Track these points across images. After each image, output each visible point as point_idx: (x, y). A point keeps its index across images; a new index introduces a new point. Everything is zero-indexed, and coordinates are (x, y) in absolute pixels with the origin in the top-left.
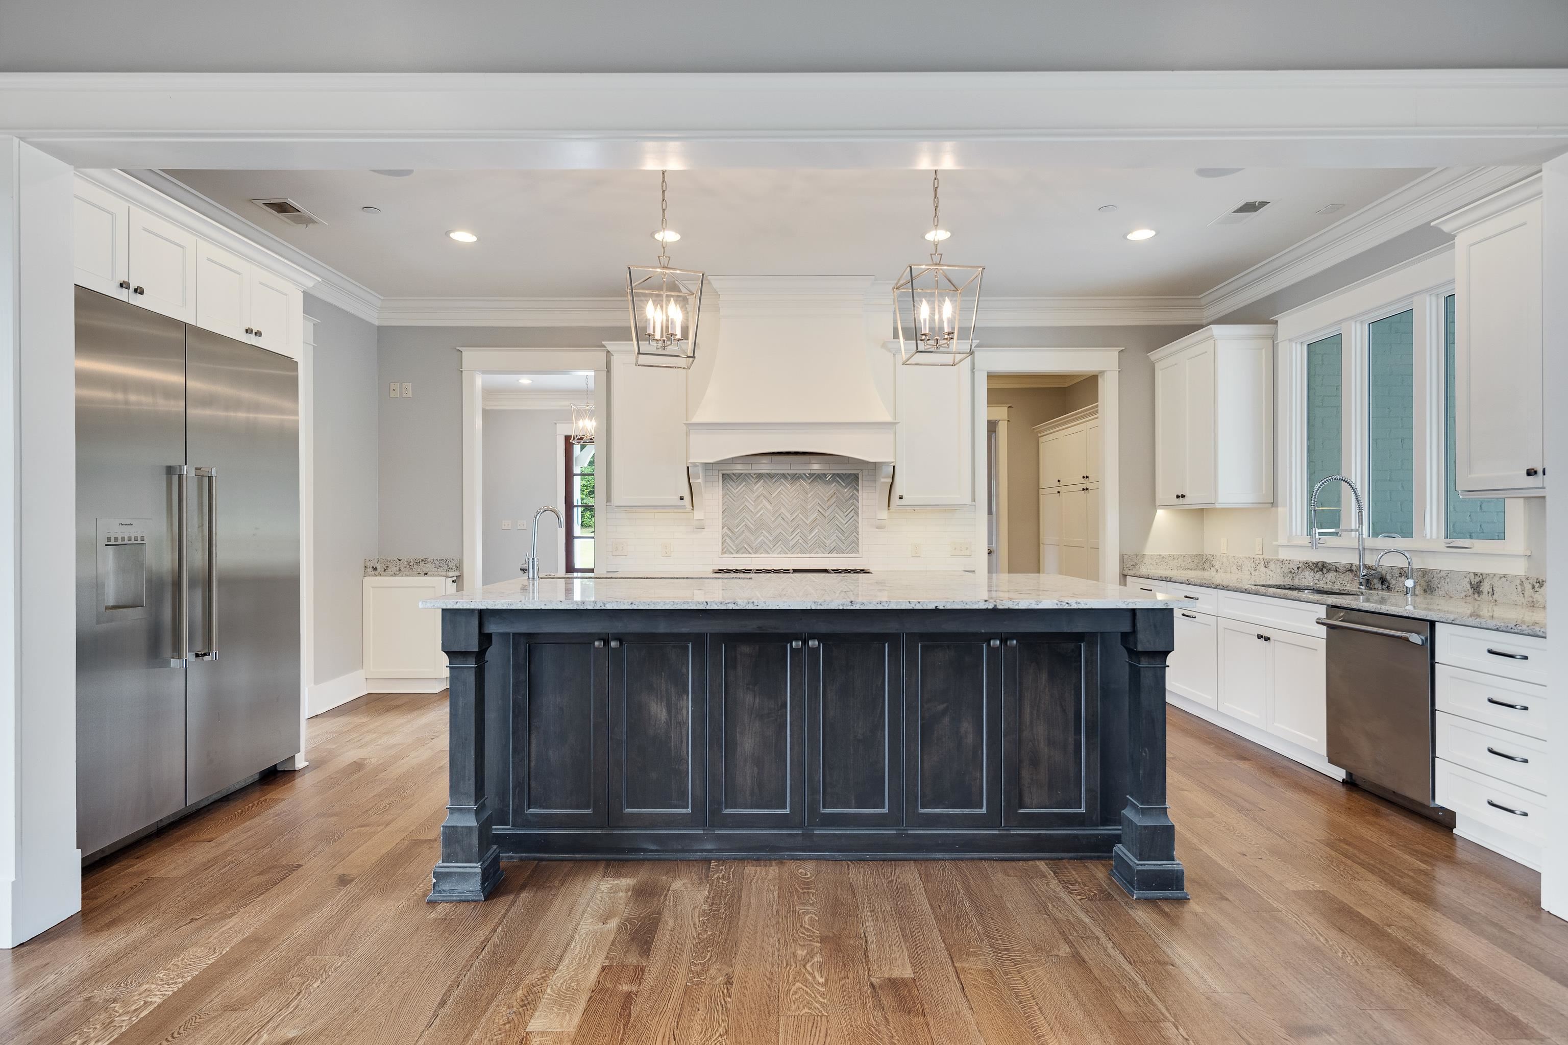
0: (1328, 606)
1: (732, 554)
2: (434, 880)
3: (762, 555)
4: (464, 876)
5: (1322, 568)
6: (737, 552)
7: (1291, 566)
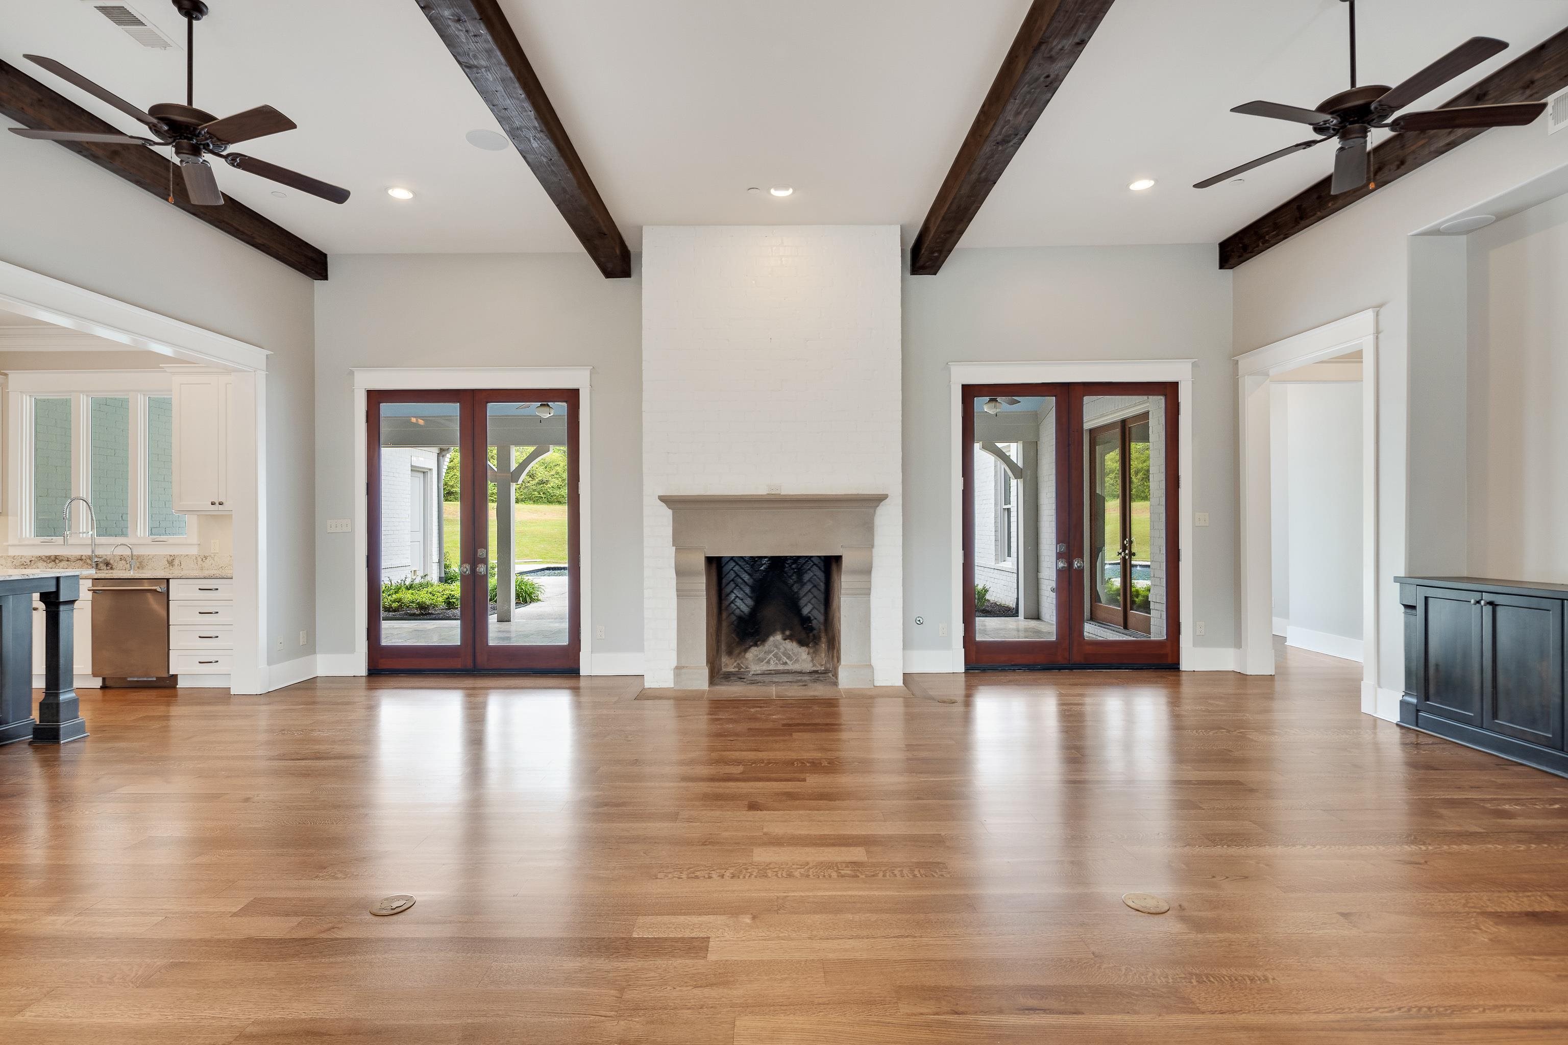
0: (93, 579)
5: (55, 559)
7: (23, 560)
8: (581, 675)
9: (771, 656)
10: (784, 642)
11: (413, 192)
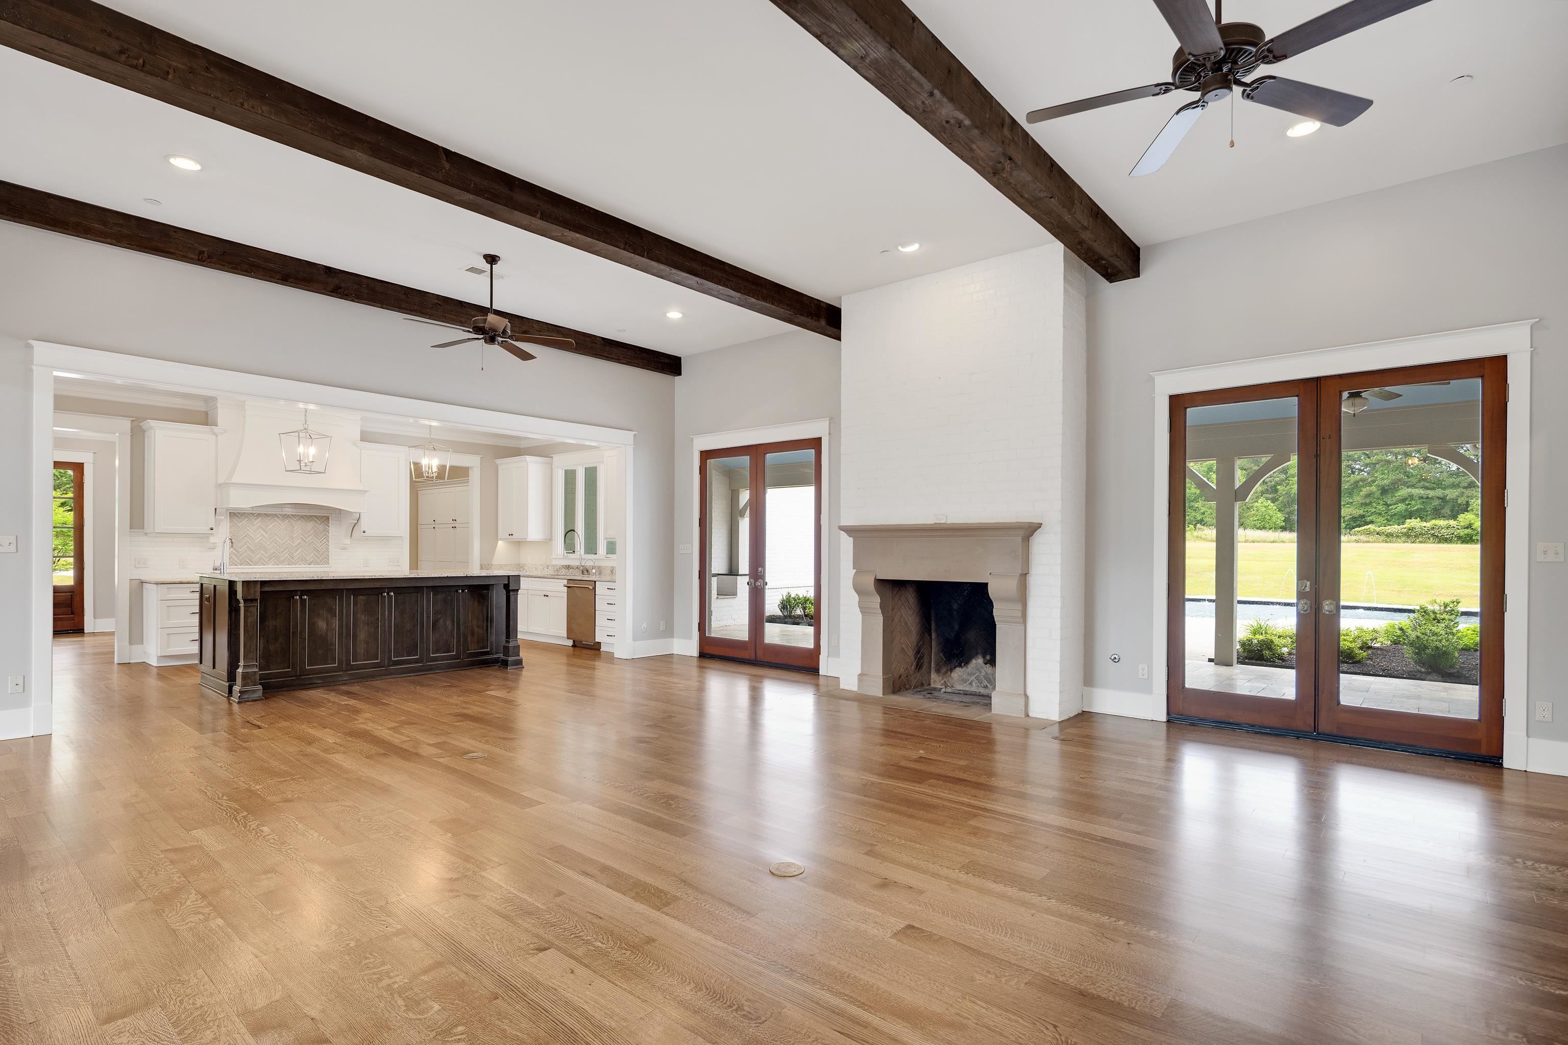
0: (568, 580)
1: (237, 565)
2: (239, 694)
3: (260, 566)
4: (254, 691)
5: (568, 567)
6: (241, 565)
7: (556, 567)
8: (820, 674)
9: (973, 678)
10: (985, 666)
11: (682, 313)
